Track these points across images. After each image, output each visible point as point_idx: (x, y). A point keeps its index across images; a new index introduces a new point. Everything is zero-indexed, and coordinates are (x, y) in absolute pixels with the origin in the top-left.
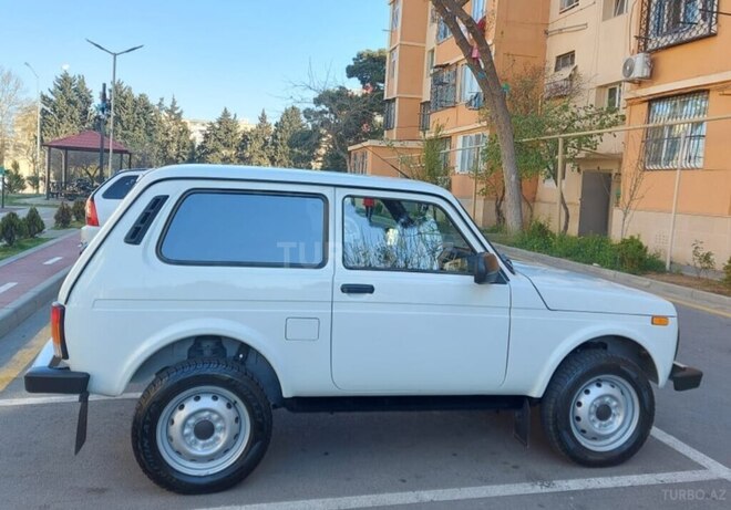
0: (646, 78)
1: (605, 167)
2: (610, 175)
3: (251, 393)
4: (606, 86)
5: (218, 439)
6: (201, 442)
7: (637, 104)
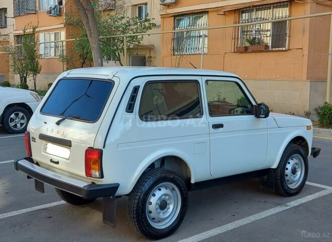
0: (173, 3)
1: (141, 53)
2: (145, 58)
3: (182, 184)
4: (136, 5)
5: (169, 208)
6: (162, 212)
7: (167, 17)
